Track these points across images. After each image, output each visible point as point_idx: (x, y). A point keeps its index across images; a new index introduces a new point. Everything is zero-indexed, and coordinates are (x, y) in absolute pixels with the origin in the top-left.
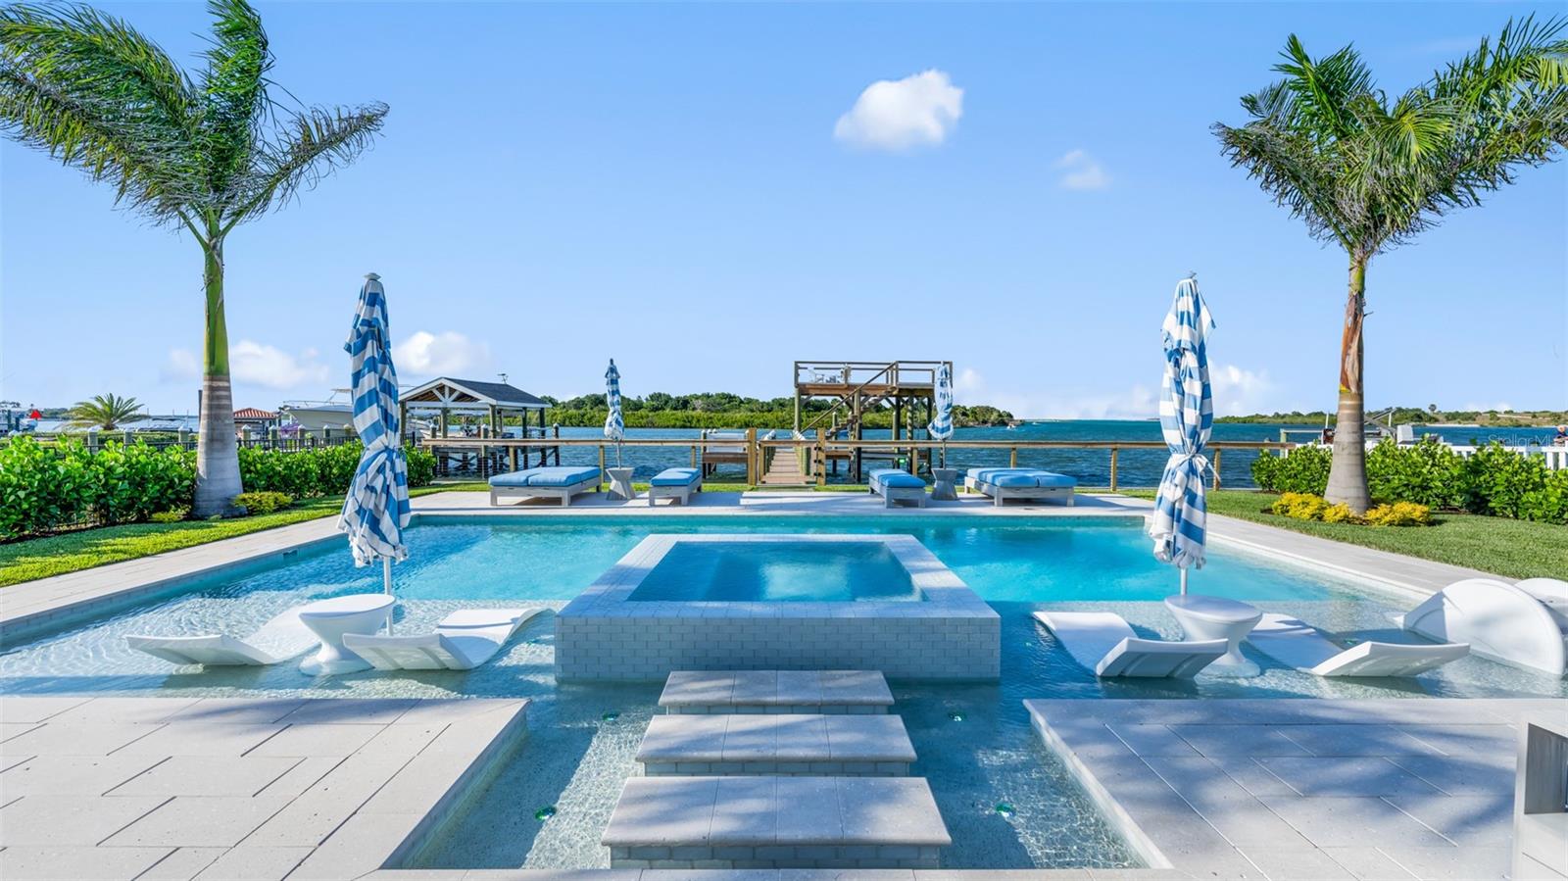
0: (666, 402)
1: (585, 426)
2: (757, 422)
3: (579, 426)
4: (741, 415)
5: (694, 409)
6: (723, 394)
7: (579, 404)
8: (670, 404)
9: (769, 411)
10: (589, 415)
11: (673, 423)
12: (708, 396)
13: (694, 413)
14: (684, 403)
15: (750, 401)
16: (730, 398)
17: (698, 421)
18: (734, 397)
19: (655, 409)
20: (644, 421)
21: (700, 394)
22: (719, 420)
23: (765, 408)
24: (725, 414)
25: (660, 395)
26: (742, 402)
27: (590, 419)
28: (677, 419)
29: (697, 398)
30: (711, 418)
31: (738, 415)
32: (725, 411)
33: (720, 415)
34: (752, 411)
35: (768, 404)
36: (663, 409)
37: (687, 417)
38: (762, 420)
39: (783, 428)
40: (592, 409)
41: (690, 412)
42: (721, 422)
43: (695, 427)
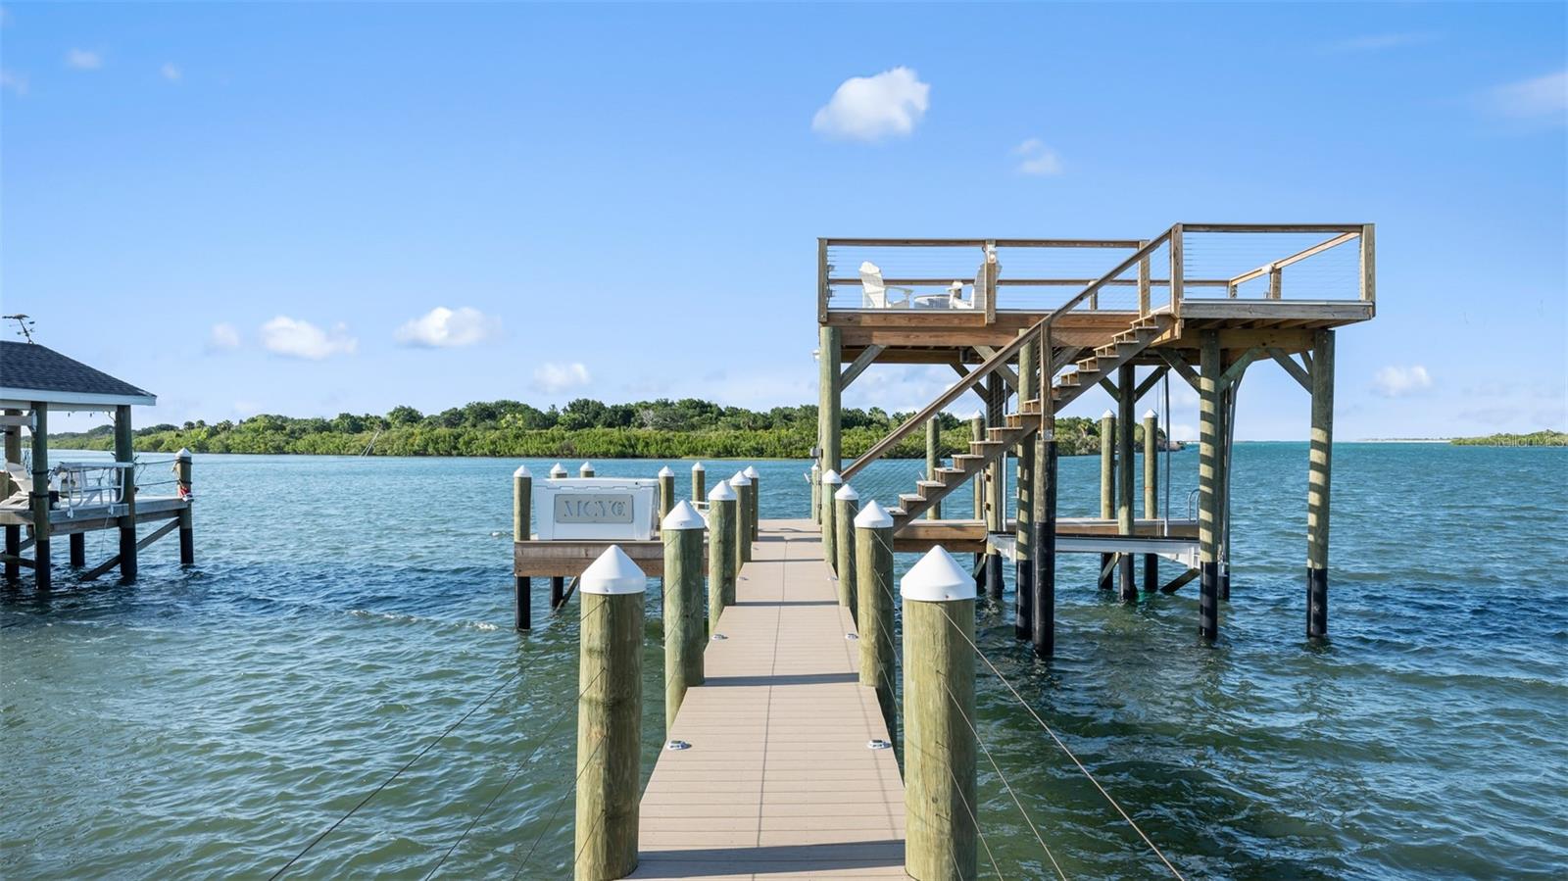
0: (597, 414)
1: (460, 455)
2: (746, 446)
3: (449, 454)
4: (717, 435)
5: (642, 425)
6: (691, 402)
7: (454, 418)
8: (603, 416)
9: (767, 428)
10: (466, 437)
11: (604, 448)
12: (666, 404)
13: (640, 432)
14: (625, 416)
15: (734, 412)
16: (702, 408)
17: (647, 444)
18: (710, 406)
19: (576, 426)
20: (554, 446)
21: (653, 401)
22: (681, 444)
23: (760, 423)
24: (692, 433)
25: (586, 402)
26: (721, 414)
27: (468, 444)
28: (611, 442)
29: (647, 406)
30: (668, 440)
31: (713, 435)
32: (693, 427)
33: (683, 434)
34: (737, 427)
35: (765, 416)
36: (590, 425)
37: (628, 439)
38: (753, 443)
39: (789, 456)
40: (474, 426)
41: (634, 431)
42: (685, 447)
43: (641, 456)
